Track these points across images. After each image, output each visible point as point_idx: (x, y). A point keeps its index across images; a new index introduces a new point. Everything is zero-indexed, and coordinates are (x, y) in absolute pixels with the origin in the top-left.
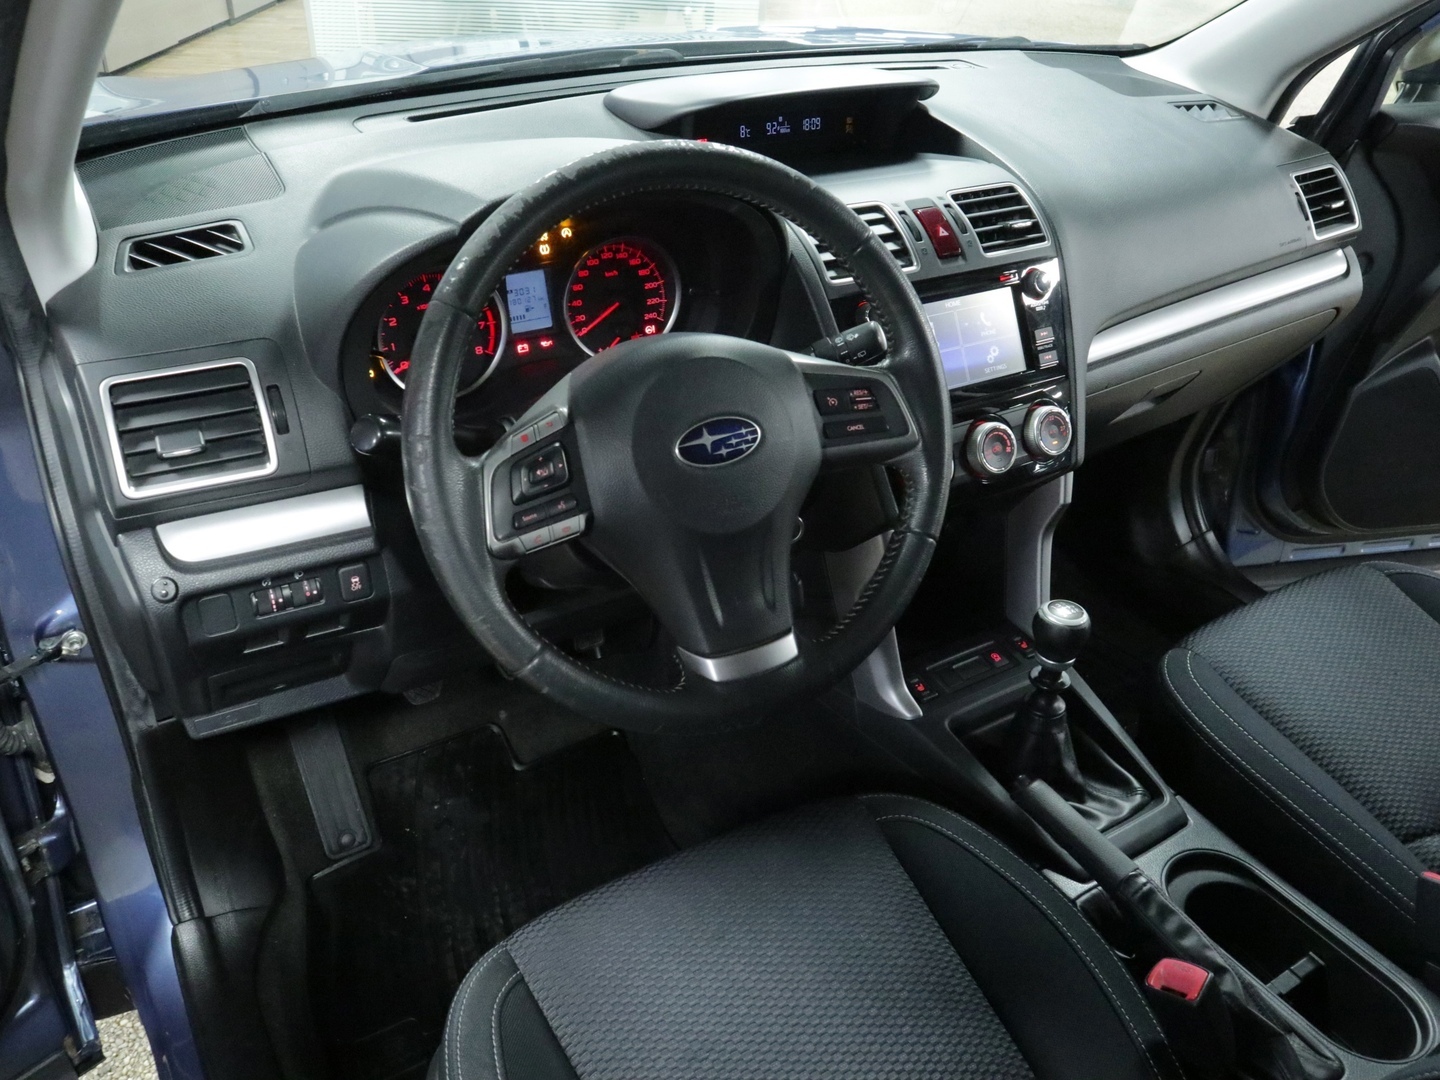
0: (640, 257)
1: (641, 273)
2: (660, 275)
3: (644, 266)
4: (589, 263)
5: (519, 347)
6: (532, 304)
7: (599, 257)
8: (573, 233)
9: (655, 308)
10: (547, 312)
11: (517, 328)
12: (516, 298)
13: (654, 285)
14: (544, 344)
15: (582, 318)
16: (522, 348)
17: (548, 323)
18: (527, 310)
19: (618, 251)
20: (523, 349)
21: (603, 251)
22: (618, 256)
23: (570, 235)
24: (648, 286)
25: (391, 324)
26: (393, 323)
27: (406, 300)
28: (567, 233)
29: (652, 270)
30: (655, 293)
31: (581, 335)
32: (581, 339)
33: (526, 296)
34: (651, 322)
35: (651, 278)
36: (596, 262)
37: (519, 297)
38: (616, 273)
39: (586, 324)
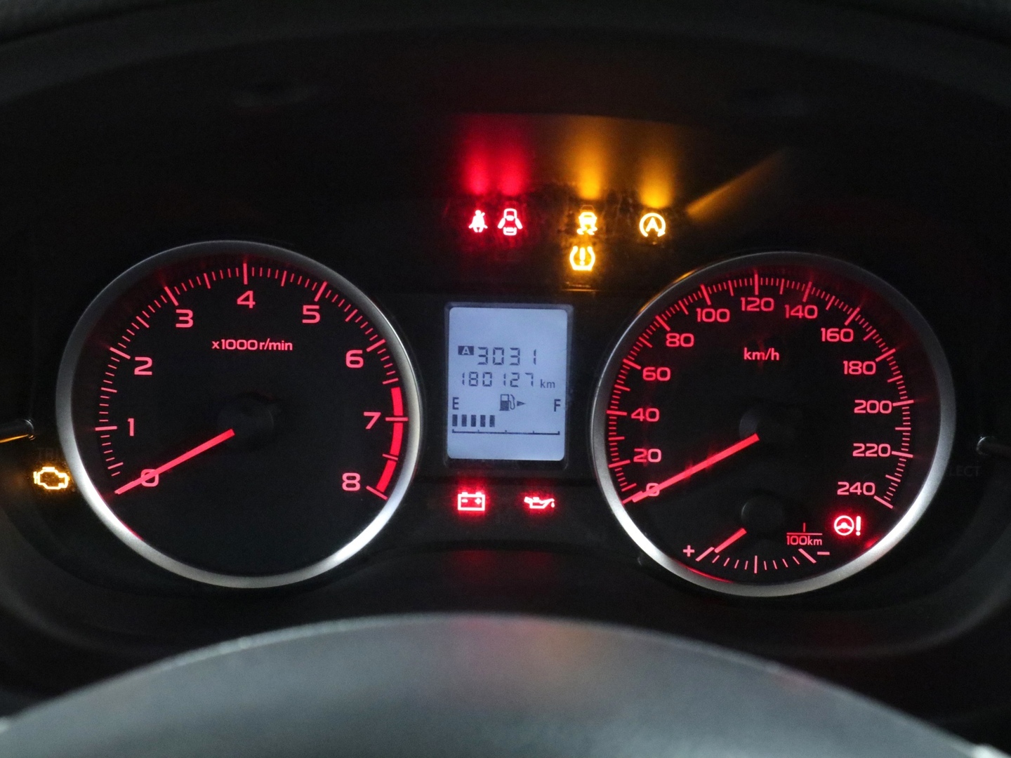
0: (853, 325)
1: (852, 368)
2: (907, 381)
3: (861, 350)
4: (701, 315)
5: (463, 496)
6: (518, 394)
7: (734, 306)
8: (671, 228)
9: (875, 470)
10: (558, 421)
11: (460, 445)
12: (481, 370)
13: (881, 407)
14: (534, 502)
15: (652, 455)
16: (473, 501)
17: (553, 450)
18: (505, 406)
19: (792, 297)
20: (471, 503)
21: (749, 291)
22: (789, 312)
23: (661, 232)
24: (862, 407)
25: (137, 371)
26: (144, 368)
27: (187, 320)
28: (653, 225)
29: (883, 366)
30: (879, 429)
31: (637, 497)
32: (635, 511)
33: (507, 369)
34: (853, 505)
35: (876, 387)
36: (720, 316)
37: (490, 367)
38: (774, 354)
39: (658, 474)
